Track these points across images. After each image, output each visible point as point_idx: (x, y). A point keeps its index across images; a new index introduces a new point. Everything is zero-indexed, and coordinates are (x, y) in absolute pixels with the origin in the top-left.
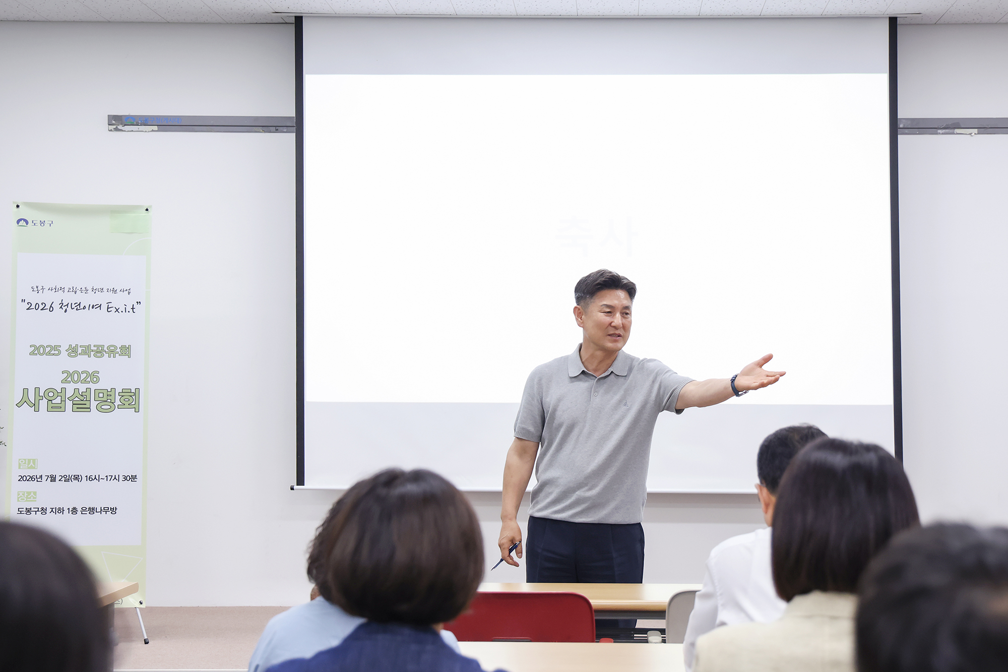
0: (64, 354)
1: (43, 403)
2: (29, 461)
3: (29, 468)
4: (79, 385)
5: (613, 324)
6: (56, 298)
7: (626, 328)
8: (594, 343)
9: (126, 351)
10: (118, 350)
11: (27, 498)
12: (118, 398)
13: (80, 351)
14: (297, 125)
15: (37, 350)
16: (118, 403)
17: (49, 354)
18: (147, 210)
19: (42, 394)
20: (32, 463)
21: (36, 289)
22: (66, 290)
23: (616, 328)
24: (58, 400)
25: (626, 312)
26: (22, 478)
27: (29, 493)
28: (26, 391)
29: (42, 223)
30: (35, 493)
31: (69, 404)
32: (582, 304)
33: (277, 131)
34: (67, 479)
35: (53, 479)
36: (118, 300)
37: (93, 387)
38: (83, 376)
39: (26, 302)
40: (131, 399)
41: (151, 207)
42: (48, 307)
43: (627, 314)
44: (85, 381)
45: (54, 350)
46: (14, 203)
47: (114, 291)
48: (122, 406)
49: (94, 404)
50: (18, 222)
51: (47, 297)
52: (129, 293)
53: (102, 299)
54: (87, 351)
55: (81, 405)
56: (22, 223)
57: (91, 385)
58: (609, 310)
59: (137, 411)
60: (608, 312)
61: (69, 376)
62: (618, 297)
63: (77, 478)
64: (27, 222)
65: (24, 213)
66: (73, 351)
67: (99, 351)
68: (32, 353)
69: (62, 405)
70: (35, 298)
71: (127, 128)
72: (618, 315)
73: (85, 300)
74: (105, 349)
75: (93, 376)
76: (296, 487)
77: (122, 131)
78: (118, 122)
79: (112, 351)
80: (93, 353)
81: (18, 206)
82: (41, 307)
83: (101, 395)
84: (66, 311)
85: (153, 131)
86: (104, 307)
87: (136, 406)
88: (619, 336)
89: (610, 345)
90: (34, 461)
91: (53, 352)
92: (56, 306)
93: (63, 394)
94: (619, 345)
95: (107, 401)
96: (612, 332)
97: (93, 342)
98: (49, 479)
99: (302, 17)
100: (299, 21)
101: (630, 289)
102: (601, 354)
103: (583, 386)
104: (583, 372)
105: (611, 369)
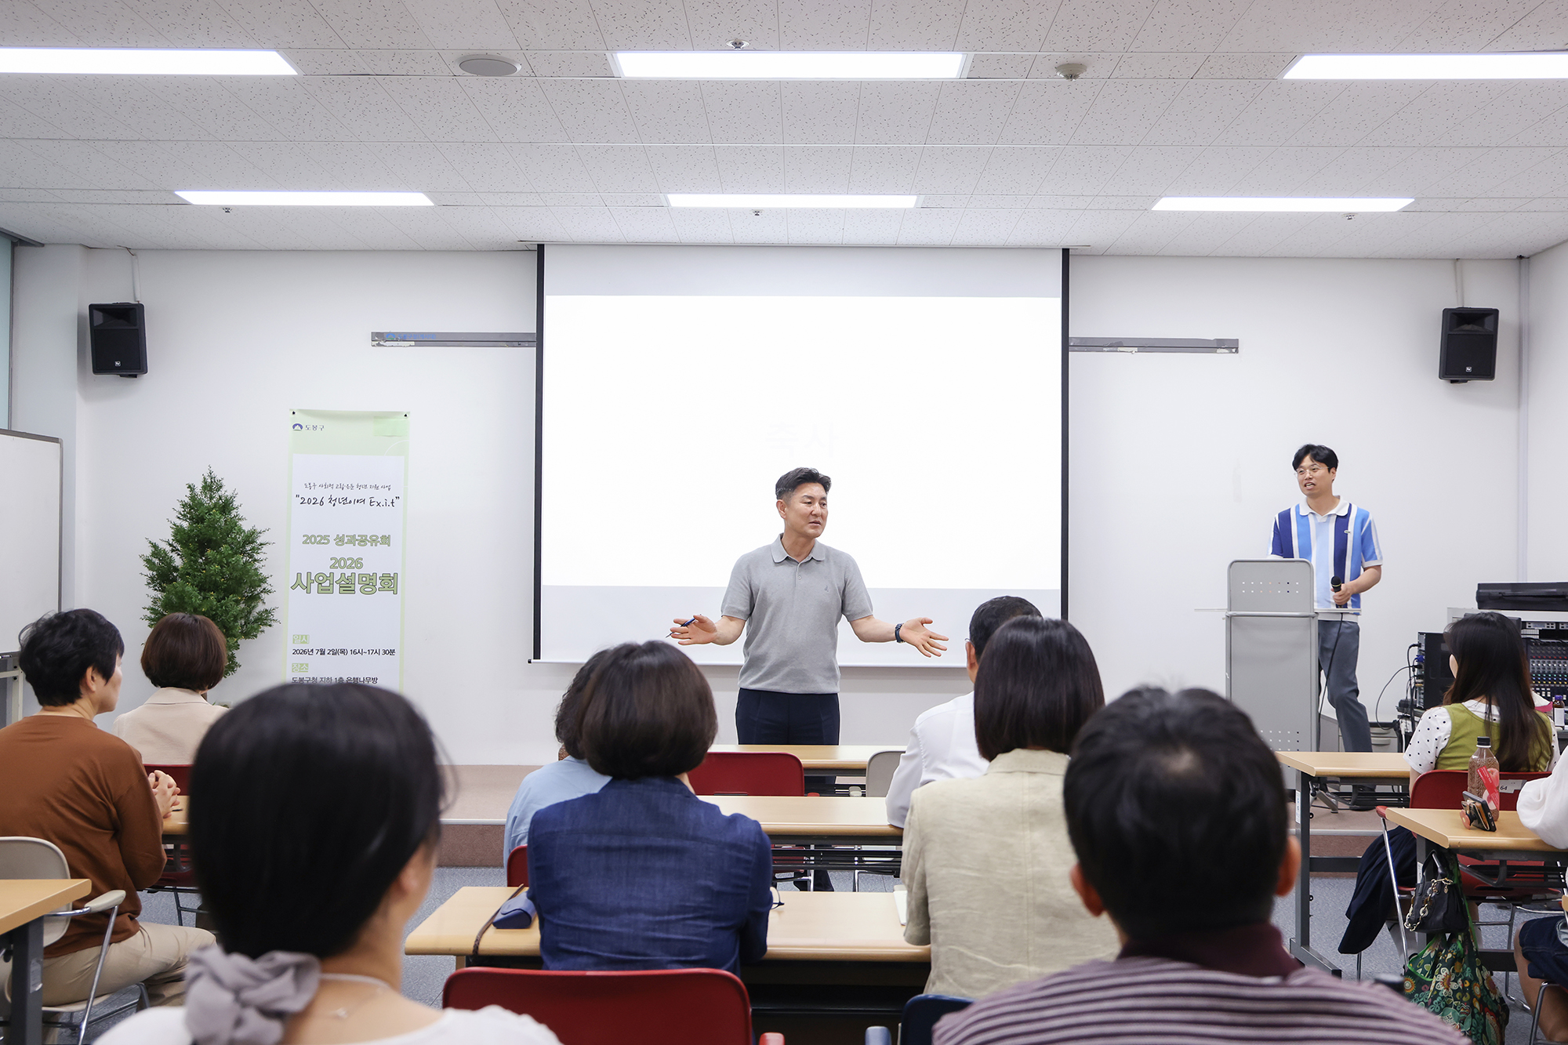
0: (332, 542)
1: (314, 586)
2: (302, 636)
3: (301, 643)
4: (345, 570)
5: (813, 513)
6: (325, 494)
7: (824, 517)
8: (795, 530)
9: (386, 540)
10: (380, 539)
11: (300, 669)
12: (379, 581)
13: (346, 540)
14: (537, 340)
15: (309, 539)
16: (379, 586)
17: (319, 543)
18: (406, 416)
19: (313, 578)
20: (304, 638)
21: (308, 486)
22: (335, 486)
23: (816, 515)
24: (327, 584)
25: (823, 503)
26: (296, 652)
27: (302, 665)
28: (299, 575)
29: (315, 428)
30: (307, 665)
31: (336, 586)
32: (785, 497)
33: (519, 346)
34: (335, 653)
35: (323, 653)
36: (380, 496)
37: (357, 572)
38: (349, 562)
39: (300, 497)
40: (390, 582)
41: (409, 413)
42: (319, 501)
43: (824, 504)
44: (350, 567)
45: (323, 540)
46: (290, 410)
47: (377, 487)
48: (382, 589)
49: (358, 587)
50: (294, 427)
51: (318, 493)
52: (389, 489)
53: (365, 494)
54: (352, 540)
55: (347, 588)
56: (297, 427)
57: (355, 570)
58: (809, 501)
59: (395, 593)
60: (809, 503)
61: (337, 563)
62: (815, 490)
63: (343, 652)
64: (301, 427)
65: (298, 418)
66: (340, 540)
67: (363, 541)
68: (305, 542)
69: (331, 588)
70: (308, 494)
71: (388, 343)
72: (817, 504)
73: (352, 495)
74: (368, 538)
75: (358, 563)
76: (533, 661)
77: (383, 345)
78: (380, 338)
79: (374, 541)
80: (357, 542)
81: (294, 413)
82: (313, 501)
83: (364, 579)
84: (334, 505)
85: (410, 346)
86: (368, 501)
87: (395, 589)
88: (819, 523)
89: (811, 531)
90: (306, 636)
91: (323, 541)
92: (326, 501)
93: (331, 578)
94: (819, 531)
95: (369, 584)
96: (813, 520)
97: (357, 532)
98: (319, 653)
99: (543, 245)
100: (541, 248)
101: (825, 483)
102: (802, 540)
103: (788, 570)
104: (787, 558)
105: (811, 555)
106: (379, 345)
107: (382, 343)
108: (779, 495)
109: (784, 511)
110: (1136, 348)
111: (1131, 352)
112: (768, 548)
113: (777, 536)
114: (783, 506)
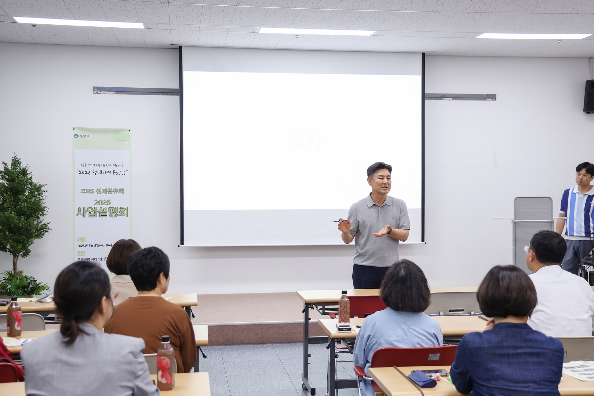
0: (95, 192)
1: (87, 214)
2: (82, 238)
3: (82, 241)
4: (102, 206)
5: (384, 183)
6: (91, 169)
7: (389, 184)
8: (376, 192)
9: (121, 191)
10: (118, 191)
11: (81, 254)
12: (119, 211)
13: (102, 191)
15: (84, 191)
16: (118, 213)
17: (89, 193)
18: (129, 131)
19: (86, 210)
20: (83, 239)
21: (82, 165)
22: (95, 165)
23: (385, 184)
24: (93, 212)
25: (388, 178)
26: (79, 246)
27: (82, 252)
28: (79, 208)
29: (85, 136)
30: (85, 252)
31: (98, 214)
32: (370, 176)
34: (98, 246)
35: (92, 246)
36: (118, 169)
37: (108, 206)
38: (104, 202)
39: (79, 170)
40: (124, 211)
41: (131, 129)
42: (88, 172)
43: (389, 179)
44: (104, 204)
45: (91, 191)
46: (72, 127)
47: (116, 166)
48: (120, 215)
49: (108, 214)
50: (74, 136)
51: (88, 168)
52: (122, 166)
53: (111, 169)
54: (105, 191)
55: (103, 214)
56: (76, 136)
57: (107, 206)
58: (381, 177)
59: (127, 216)
60: (381, 178)
61: (98, 202)
62: (385, 172)
63: (102, 245)
64: (78, 136)
65: (76, 132)
66: (99, 191)
67: (110, 191)
68: (82, 193)
69: (95, 214)
70: (82, 169)
71: (102, 92)
72: (385, 179)
73: (104, 169)
74: (113, 190)
75: (108, 202)
76: (180, 246)
77: (100, 93)
78: (98, 90)
79: (116, 191)
80: (107, 192)
81: (74, 129)
82: (85, 172)
83: (111, 210)
84: (95, 174)
85: (113, 94)
86: (112, 172)
87: (127, 214)
88: (387, 187)
89: (383, 191)
90: (84, 238)
91: (90, 192)
92: (91, 172)
93: (95, 210)
94: (387, 191)
95: (114, 212)
96: (384, 186)
97: (108, 187)
98: (90, 246)
99: (182, 46)
100: (180, 48)
101: (389, 169)
102: (380, 196)
103: (374, 210)
104: (374, 205)
105: (385, 203)
106: (97, 93)
107: (98, 92)
108: (369, 175)
109: (370, 183)
110: (452, 98)
111: (450, 100)
112: (365, 200)
113: (368, 194)
114: (370, 180)
